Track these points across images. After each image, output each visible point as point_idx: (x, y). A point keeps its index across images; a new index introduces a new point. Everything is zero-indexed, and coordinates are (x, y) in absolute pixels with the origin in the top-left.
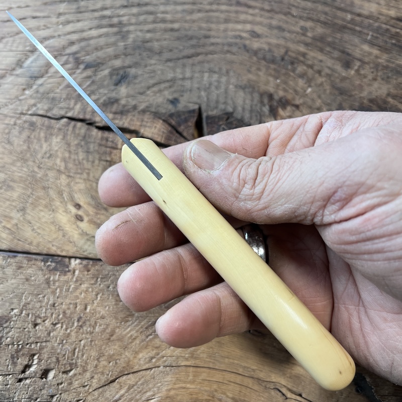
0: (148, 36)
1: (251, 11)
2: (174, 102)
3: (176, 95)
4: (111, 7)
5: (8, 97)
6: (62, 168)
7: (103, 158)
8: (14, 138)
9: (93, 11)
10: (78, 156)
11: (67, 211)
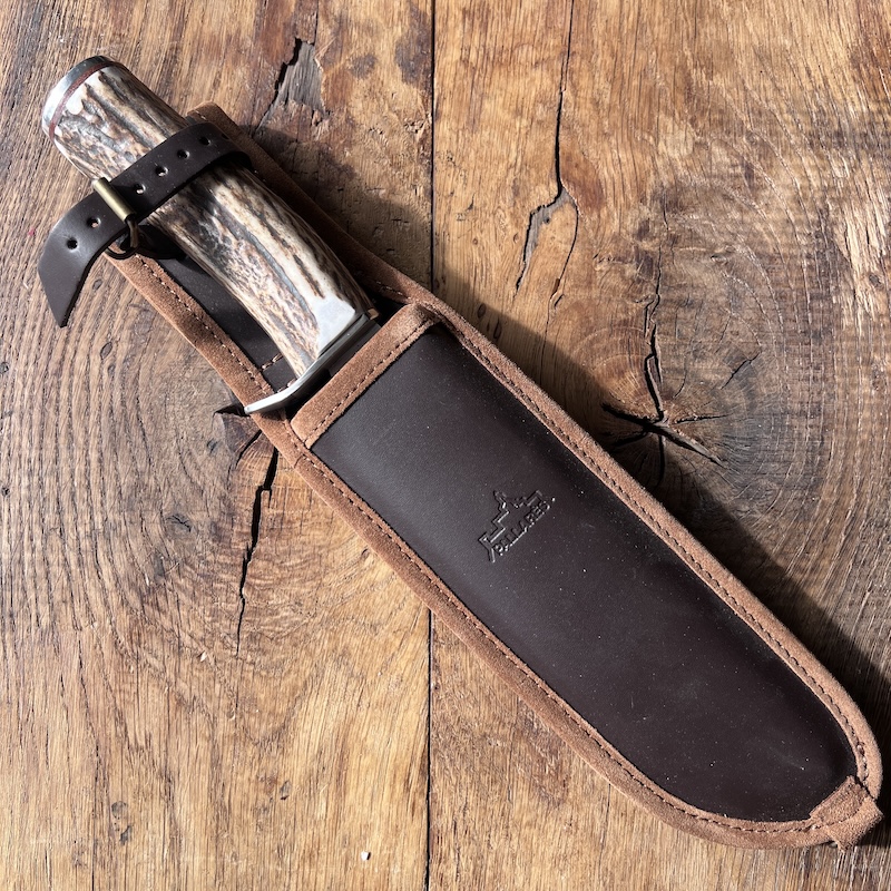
0: (109, 492)
1: (69, 355)
2: (212, 446)
3: (203, 444)
4: (63, 552)
5: (212, 683)
6: (314, 584)
7: (298, 531)
8: (274, 660)
9: (69, 579)
10: (297, 565)
11: (372, 569)
